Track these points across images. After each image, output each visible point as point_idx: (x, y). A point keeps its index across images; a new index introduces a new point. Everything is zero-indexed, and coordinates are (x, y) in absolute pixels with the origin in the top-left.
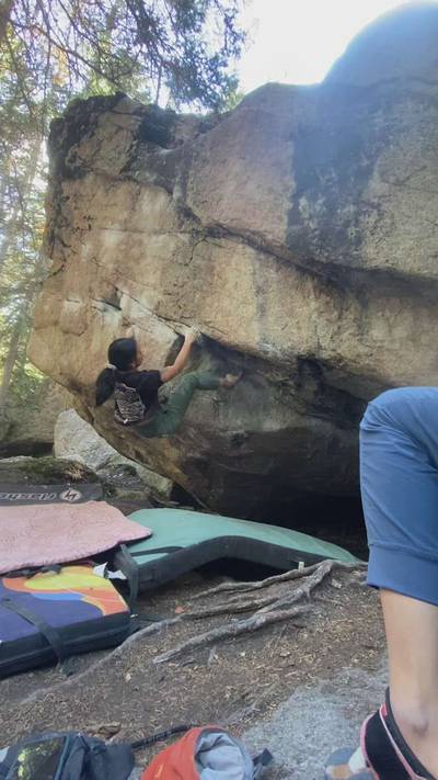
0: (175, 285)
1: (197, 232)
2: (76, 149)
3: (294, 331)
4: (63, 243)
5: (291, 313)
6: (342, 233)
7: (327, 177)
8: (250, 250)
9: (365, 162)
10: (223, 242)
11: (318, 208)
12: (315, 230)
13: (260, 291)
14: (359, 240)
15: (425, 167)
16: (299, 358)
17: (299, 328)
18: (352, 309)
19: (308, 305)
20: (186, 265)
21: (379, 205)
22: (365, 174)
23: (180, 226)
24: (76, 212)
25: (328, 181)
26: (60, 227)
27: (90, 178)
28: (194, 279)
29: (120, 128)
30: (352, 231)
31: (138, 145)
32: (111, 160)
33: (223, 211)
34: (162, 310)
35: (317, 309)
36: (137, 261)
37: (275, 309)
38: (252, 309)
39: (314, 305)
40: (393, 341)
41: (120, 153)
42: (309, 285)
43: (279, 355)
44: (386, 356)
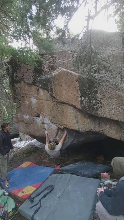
0: (55, 115)
1: (58, 102)
2: (16, 74)
3: (85, 126)
4: (19, 99)
5: (84, 122)
6: (93, 107)
7: (88, 92)
8: (72, 107)
9: (96, 90)
10: (65, 105)
11: (87, 100)
12: (87, 106)
13: (76, 117)
14: (97, 109)
15: (109, 92)
16: (87, 132)
17: (87, 125)
18: (97, 121)
19: (88, 120)
20: (56, 110)
21: (100, 101)
22: (96, 92)
23: (52, 100)
24: (21, 92)
25: (88, 93)
26: (17, 96)
27: (23, 83)
28: (59, 114)
29: (28, 69)
30: (95, 107)
31: (35, 75)
32: (28, 79)
33: (64, 99)
34: (52, 121)
35: (90, 121)
36: (43, 107)
37: (80, 121)
38: (75, 121)
39: (89, 120)
40: (107, 128)
41: (30, 77)
42: (87, 116)
43: (83, 131)
44: (105, 131)
